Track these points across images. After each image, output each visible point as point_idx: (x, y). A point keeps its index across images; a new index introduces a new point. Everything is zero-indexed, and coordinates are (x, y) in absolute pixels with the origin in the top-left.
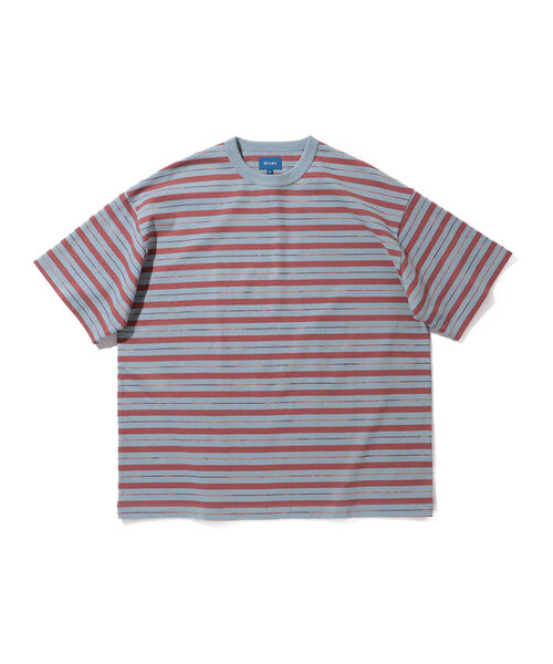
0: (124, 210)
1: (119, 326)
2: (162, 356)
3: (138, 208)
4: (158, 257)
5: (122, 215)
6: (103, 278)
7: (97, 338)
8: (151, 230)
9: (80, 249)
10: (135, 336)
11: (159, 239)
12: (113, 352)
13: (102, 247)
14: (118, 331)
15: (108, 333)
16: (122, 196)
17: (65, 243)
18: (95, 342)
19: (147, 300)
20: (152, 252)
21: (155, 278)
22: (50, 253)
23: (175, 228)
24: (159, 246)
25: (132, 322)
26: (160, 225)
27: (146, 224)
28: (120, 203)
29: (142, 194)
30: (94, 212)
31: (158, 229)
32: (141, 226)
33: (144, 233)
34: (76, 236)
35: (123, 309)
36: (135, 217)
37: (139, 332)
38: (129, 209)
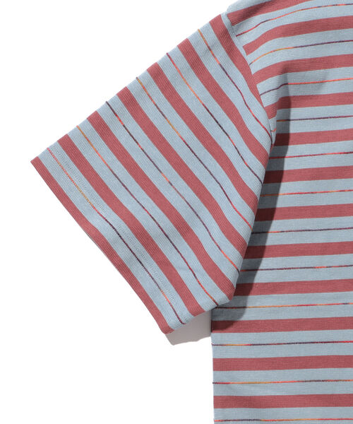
0: (221, 52)
1: (221, 297)
2: (311, 358)
3: (250, 48)
4: (292, 149)
5: (216, 62)
6: (179, 195)
7: (171, 321)
8: (281, 93)
9: (128, 133)
10: (249, 315)
11: (295, 112)
12: (203, 350)
13: (175, 131)
14: (218, 307)
15: (196, 310)
16: (216, 23)
17: (96, 120)
18: (166, 329)
19: (272, 240)
20: (282, 140)
21: (289, 196)
22: (66, 143)
23: (328, 89)
24: (294, 128)
25: (243, 288)
26: (299, 84)
27: (272, 82)
28: (212, 37)
29: (257, 19)
30: (156, 57)
31: (293, 91)
32: (262, 87)
33: (270, 99)
34: (120, 107)
35: (229, 260)
36: (244, 68)
37: (257, 307)
38: (231, 50)
